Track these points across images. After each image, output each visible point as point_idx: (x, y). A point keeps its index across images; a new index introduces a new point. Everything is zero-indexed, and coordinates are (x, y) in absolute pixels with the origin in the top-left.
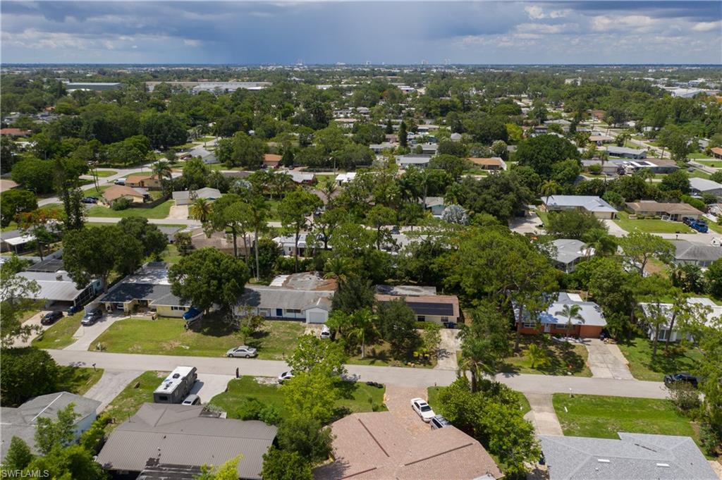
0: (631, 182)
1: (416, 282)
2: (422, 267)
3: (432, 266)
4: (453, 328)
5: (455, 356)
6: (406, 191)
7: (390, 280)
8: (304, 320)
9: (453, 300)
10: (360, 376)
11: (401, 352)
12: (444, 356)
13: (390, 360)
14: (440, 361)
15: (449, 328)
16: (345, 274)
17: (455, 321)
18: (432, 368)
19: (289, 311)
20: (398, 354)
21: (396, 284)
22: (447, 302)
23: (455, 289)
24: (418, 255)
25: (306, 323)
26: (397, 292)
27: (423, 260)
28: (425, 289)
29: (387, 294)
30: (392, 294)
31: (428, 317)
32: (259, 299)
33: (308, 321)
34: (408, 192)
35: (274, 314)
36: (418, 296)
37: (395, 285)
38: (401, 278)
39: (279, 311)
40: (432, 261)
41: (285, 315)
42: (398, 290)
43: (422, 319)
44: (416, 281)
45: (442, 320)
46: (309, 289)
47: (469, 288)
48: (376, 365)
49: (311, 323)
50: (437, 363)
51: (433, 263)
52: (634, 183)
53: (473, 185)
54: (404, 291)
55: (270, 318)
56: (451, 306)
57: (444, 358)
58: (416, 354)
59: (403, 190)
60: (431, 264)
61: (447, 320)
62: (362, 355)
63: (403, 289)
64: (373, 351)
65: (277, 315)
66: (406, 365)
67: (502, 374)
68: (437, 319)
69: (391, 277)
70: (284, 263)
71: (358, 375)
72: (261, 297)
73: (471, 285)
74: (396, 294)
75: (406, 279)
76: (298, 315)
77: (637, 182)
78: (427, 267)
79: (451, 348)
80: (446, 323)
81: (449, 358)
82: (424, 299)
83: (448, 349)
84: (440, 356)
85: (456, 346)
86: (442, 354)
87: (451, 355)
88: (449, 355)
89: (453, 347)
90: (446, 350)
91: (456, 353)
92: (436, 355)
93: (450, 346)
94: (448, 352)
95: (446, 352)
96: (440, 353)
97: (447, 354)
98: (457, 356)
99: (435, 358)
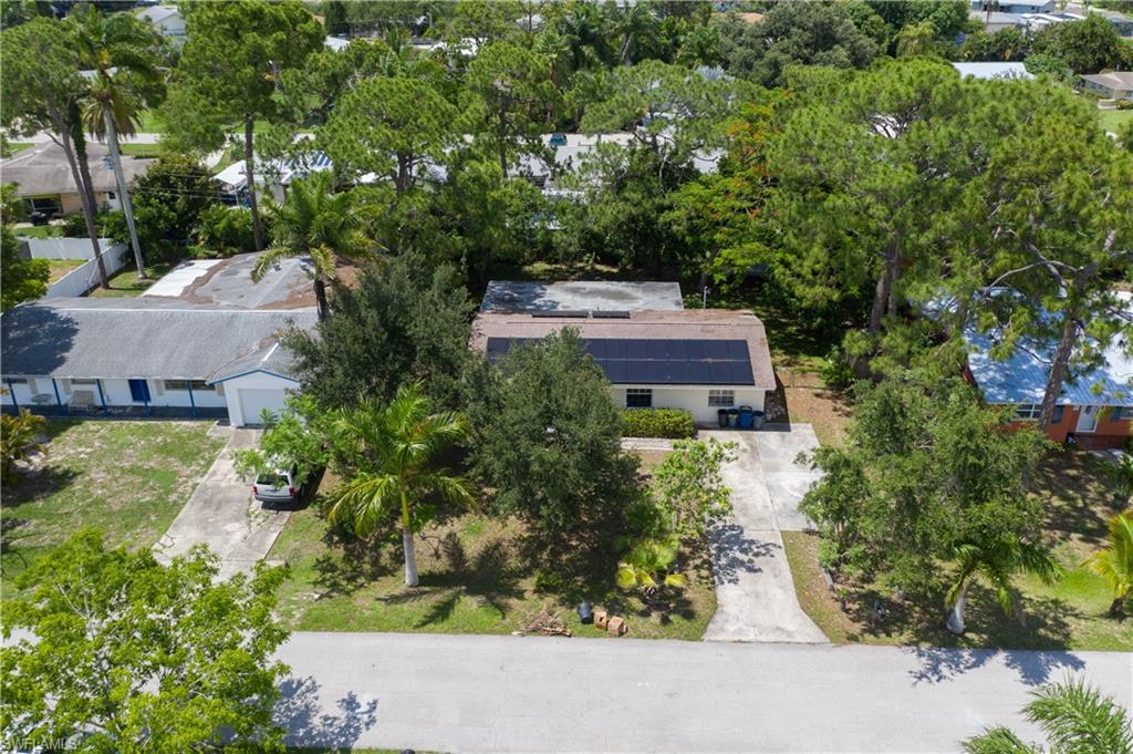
0: (1087, 31)
1: (615, 270)
2: (633, 219)
3: (665, 217)
4: (751, 427)
5: (780, 556)
6: (584, 48)
7: (540, 266)
8: (221, 415)
9: (744, 325)
10: (373, 706)
11: (568, 548)
12: (735, 563)
13: (520, 595)
14: (727, 593)
15: (739, 426)
16: (332, 244)
17: (759, 404)
18: (696, 636)
19: (173, 385)
20: (555, 554)
21: (553, 278)
22: (726, 334)
23: (749, 289)
24: (619, 184)
25: (232, 428)
26: (555, 304)
27: (636, 196)
28: (644, 290)
29: (522, 311)
30: (539, 313)
31: (661, 393)
32: (67, 347)
33: (236, 417)
34: (587, 50)
35: (121, 396)
36: (625, 316)
37: (551, 281)
38: (570, 257)
39: (139, 388)
40: (667, 202)
41: (159, 398)
42: (560, 295)
43: (639, 400)
44: (614, 265)
45: (713, 400)
46: (259, 301)
47: (811, 284)
48: (455, 630)
49: (247, 426)
50: (714, 605)
51: (670, 208)
52: (1093, 34)
53: (741, 33)
54: (578, 299)
55: (105, 412)
56: (740, 348)
57: (741, 573)
58: (629, 574)
59: (575, 48)
60: (661, 209)
61: (731, 401)
62: (406, 577)
63: (575, 291)
64: (455, 550)
65: (135, 398)
66: (589, 620)
67: (1001, 657)
68: (696, 399)
69: (540, 257)
70: (221, 225)
71: (364, 701)
72: (76, 339)
73: (815, 273)
74: (551, 313)
75: (587, 263)
76: (203, 399)
77: (1099, 30)
78: (650, 222)
79: (760, 519)
80: (727, 408)
81: (760, 570)
82: (646, 326)
83: (751, 527)
84: (723, 561)
85: (776, 508)
86: (728, 551)
87: (764, 555)
88: (757, 555)
89: (767, 514)
90: (742, 532)
91: (782, 545)
92: (705, 557)
93: (755, 507)
94: (752, 542)
95: (744, 542)
96: (720, 549)
97: (750, 554)
98: (789, 560)
99: (704, 573)
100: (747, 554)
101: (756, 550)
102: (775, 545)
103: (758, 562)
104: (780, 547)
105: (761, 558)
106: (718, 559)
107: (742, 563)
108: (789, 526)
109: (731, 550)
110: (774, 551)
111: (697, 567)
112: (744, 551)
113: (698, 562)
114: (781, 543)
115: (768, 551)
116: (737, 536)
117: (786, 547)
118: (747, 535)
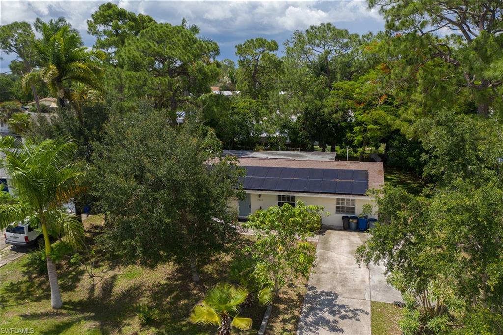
4: (367, 230)
5: (365, 321)
12: (320, 322)
17: (374, 212)
22: (354, 167)
56: (363, 174)
57: (323, 331)
61: (352, 209)
79: (355, 290)
80: (349, 216)
81: (341, 330)
82: (299, 162)
83: (345, 295)
84: (310, 319)
85: (372, 283)
86: (318, 312)
87: (350, 318)
88: (343, 317)
89: (362, 287)
90: (336, 297)
91: (369, 311)
92: (296, 313)
93: (354, 281)
94: (343, 307)
95: (335, 305)
96: (312, 309)
97: (337, 316)
98: (372, 326)
99: (289, 326)
100: (334, 315)
101: (344, 313)
102: (362, 311)
103: (342, 323)
104: (367, 314)
105: (346, 321)
106: (307, 316)
107: (327, 322)
108: (380, 298)
109: (321, 310)
110: (361, 316)
111: (285, 321)
112: (333, 313)
113: (287, 317)
114: (369, 310)
115: (355, 315)
116: (331, 301)
117: (373, 314)
118: (339, 301)
